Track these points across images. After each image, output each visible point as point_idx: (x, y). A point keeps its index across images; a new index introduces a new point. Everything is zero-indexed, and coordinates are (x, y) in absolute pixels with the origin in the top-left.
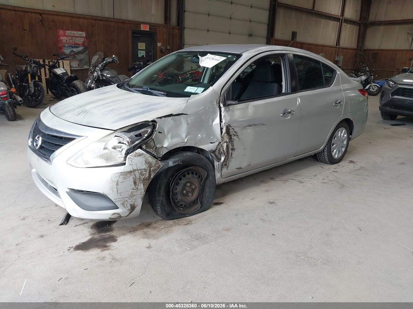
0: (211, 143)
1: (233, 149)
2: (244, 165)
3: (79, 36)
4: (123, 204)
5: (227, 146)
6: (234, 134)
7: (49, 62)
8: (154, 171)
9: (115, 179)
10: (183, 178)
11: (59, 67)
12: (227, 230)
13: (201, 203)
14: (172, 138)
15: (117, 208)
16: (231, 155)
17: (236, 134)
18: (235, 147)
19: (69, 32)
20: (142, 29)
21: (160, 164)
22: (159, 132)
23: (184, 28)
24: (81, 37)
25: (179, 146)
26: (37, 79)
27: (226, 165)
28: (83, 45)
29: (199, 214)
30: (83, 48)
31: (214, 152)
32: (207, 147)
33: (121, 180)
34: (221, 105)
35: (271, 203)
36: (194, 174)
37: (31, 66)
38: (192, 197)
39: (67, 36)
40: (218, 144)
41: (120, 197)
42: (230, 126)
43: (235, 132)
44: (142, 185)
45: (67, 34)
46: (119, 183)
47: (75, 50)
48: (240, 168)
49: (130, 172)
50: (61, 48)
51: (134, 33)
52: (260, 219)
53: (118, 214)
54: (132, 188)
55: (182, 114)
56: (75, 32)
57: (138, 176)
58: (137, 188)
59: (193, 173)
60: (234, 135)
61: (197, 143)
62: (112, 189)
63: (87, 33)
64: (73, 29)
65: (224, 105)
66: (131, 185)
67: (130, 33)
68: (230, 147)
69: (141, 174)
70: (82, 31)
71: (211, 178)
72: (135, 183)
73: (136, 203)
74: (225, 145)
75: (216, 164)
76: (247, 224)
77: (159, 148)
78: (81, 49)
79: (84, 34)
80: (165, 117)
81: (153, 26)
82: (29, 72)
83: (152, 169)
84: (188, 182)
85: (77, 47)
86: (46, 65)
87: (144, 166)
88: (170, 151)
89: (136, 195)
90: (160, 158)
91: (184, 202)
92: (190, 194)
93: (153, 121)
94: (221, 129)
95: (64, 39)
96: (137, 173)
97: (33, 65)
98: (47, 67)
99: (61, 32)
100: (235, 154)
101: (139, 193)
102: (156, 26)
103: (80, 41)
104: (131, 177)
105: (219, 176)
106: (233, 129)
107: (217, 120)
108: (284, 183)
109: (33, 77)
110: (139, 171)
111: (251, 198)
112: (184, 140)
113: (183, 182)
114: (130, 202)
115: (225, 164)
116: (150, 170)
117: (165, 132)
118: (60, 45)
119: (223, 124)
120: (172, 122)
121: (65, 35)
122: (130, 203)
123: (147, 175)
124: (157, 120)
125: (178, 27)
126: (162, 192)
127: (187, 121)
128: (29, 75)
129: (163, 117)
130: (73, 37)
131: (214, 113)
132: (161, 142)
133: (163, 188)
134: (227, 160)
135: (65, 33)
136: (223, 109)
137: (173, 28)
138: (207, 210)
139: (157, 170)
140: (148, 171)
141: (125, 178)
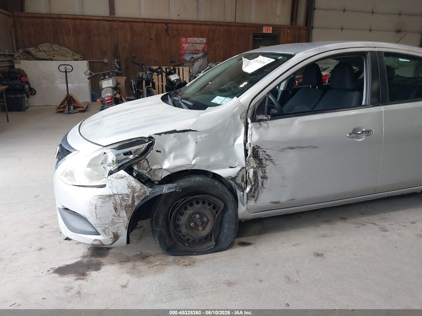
0: (231, 167)
1: (264, 177)
2: (283, 199)
3: (199, 42)
4: (104, 231)
5: (255, 173)
6: (266, 157)
7: (166, 69)
8: (138, 197)
9: (94, 202)
10: (189, 208)
11: (175, 73)
12: (230, 284)
13: (217, 241)
14: (175, 158)
15: (98, 234)
16: (262, 184)
17: (269, 158)
18: (267, 175)
19: (191, 39)
20: (264, 32)
21: (146, 189)
22: (157, 151)
23: (313, 28)
24: (201, 43)
25: (184, 169)
26: (151, 86)
27: (253, 197)
28: (203, 51)
29: (211, 254)
30: (202, 54)
31: (234, 179)
32: (224, 173)
33: (99, 204)
34: (249, 121)
35: (318, 255)
36: (207, 204)
37: (146, 73)
38: (203, 232)
39: (189, 43)
40: (241, 170)
41: (100, 222)
42: (259, 147)
43: (267, 155)
44: (125, 213)
45: (188, 41)
46: (98, 208)
47: (195, 56)
48: (277, 202)
49: (110, 196)
50: (182, 55)
51: (255, 36)
52: (286, 277)
53: (100, 241)
54: (112, 214)
55: (190, 130)
56: (196, 39)
57: (118, 201)
58: (119, 216)
59: (204, 203)
60: (266, 160)
61: (209, 167)
62: (91, 212)
63: (208, 40)
64: (194, 36)
65: (253, 121)
66: (111, 210)
67: (251, 36)
68: (260, 174)
69: (123, 199)
70: (203, 37)
71: (230, 211)
72: (116, 209)
73: (119, 232)
74: (251, 171)
75: (239, 193)
76: (261, 281)
77: (155, 170)
78: (200, 55)
79: (204, 40)
80: (166, 133)
81: (277, 28)
82: (144, 79)
83: (136, 195)
84: (198, 213)
85: (197, 54)
86: (164, 72)
87: (127, 191)
88: (172, 173)
89: (118, 223)
90: (158, 181)
91: (192, 237)
92: (200, 228)
93: (150, 138)
94: (246, 151)
95: (185, 46)
96: (117, 197)
97: (148, 72)
98: (164, 74)
99: (183, 39)
100: (267, 183)
101: (121, 221)
102: (279, 28)
103: (200, 47)
104: (111, 201)
105: (244, 210)
106: (265, 152)
107: (240, 140)
108: (357, 227)
109: (147, 83)
110: (120, 196)
111: (293, 243)
112: (191, 162)
113: (190, 211)
114: (112, 229)
115: (253, 195)
116: (133, 196)
117: (166, 151)
118: (181, 52)
119: (248, 144)
120: (175, 140)
121: (187, 43)
122: (112, 231)
123: (130, 201)
124: (154, 137)
125: (305, 28)
126: (160, 221)
127: (197, 139)
128: (144, 81)
129: (163, 133)
130: (194, 43)
131: (237, 130)
132: (161, 162)
133: (162, 217)
134: (255, 190)
135: (186, 40)
136: (250, 125)
137: (300, 28)
138: (224, 250)
139: (142, 196)
140: (131, 197)
141: (103, 202)
